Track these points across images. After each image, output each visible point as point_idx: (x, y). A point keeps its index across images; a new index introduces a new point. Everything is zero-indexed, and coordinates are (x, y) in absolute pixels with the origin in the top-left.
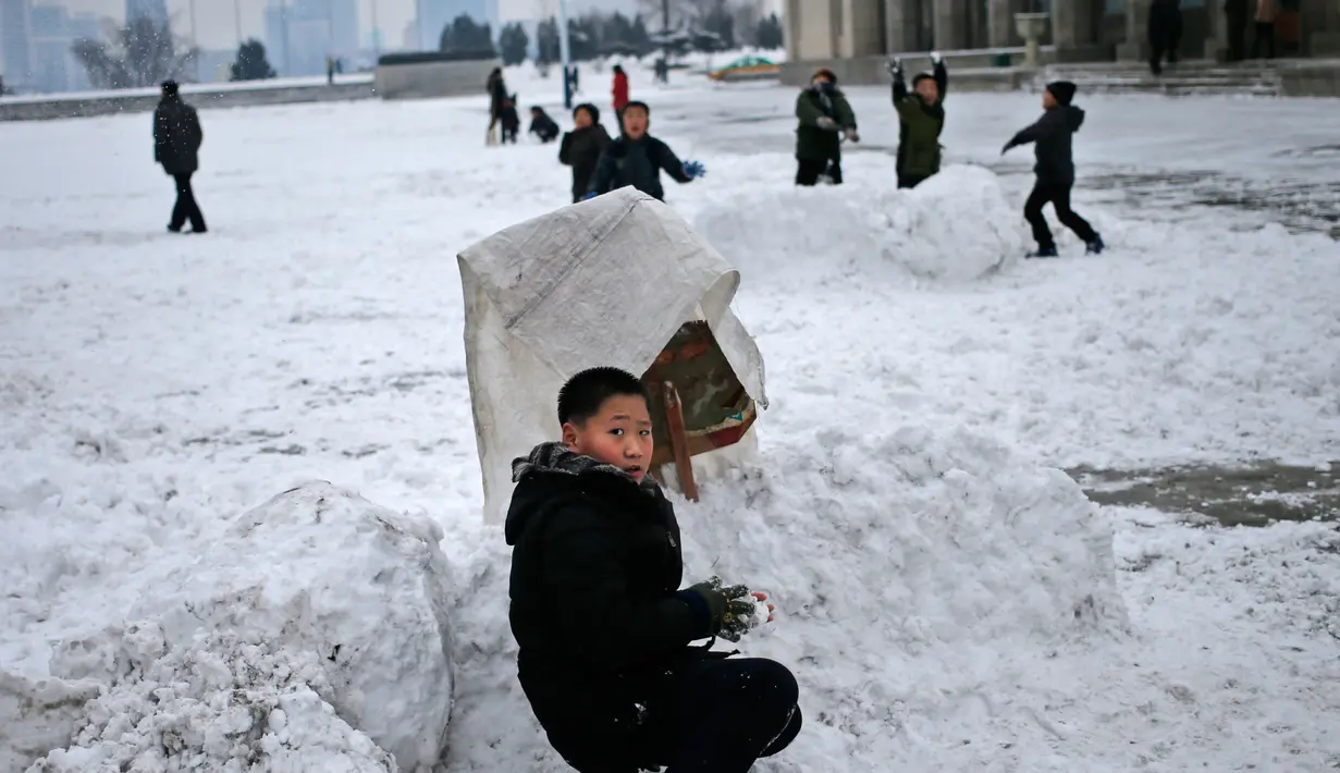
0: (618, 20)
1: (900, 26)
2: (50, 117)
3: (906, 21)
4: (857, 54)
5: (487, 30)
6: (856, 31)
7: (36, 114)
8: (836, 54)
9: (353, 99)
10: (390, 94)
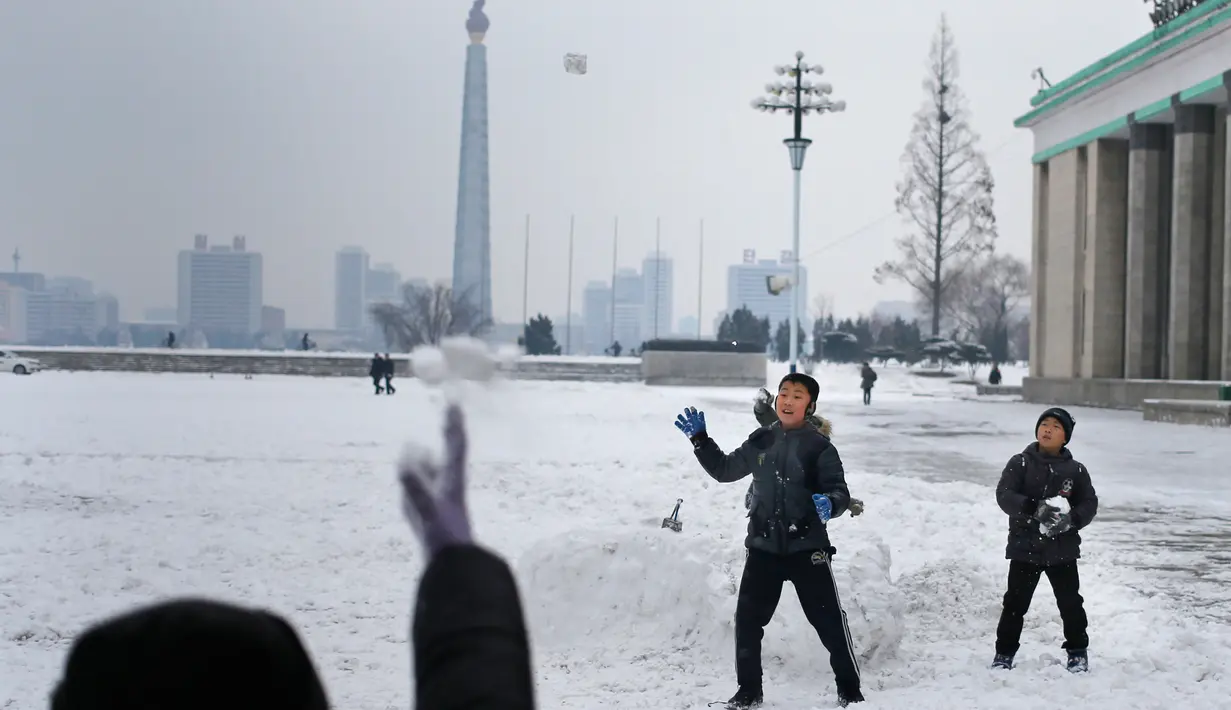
0: (899, 323)
1: (1138, 350)
2: (325, 374)
3: (1145, 346)
4: (1095, 376)
5: (766, 324)
6: (1096, 353)
7: (312, 369)
8: (1077, 375)
9: (617, 380)
10: (653, 380)
